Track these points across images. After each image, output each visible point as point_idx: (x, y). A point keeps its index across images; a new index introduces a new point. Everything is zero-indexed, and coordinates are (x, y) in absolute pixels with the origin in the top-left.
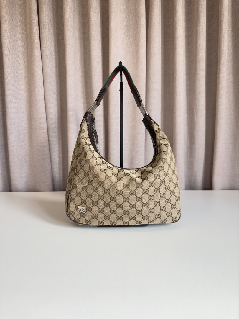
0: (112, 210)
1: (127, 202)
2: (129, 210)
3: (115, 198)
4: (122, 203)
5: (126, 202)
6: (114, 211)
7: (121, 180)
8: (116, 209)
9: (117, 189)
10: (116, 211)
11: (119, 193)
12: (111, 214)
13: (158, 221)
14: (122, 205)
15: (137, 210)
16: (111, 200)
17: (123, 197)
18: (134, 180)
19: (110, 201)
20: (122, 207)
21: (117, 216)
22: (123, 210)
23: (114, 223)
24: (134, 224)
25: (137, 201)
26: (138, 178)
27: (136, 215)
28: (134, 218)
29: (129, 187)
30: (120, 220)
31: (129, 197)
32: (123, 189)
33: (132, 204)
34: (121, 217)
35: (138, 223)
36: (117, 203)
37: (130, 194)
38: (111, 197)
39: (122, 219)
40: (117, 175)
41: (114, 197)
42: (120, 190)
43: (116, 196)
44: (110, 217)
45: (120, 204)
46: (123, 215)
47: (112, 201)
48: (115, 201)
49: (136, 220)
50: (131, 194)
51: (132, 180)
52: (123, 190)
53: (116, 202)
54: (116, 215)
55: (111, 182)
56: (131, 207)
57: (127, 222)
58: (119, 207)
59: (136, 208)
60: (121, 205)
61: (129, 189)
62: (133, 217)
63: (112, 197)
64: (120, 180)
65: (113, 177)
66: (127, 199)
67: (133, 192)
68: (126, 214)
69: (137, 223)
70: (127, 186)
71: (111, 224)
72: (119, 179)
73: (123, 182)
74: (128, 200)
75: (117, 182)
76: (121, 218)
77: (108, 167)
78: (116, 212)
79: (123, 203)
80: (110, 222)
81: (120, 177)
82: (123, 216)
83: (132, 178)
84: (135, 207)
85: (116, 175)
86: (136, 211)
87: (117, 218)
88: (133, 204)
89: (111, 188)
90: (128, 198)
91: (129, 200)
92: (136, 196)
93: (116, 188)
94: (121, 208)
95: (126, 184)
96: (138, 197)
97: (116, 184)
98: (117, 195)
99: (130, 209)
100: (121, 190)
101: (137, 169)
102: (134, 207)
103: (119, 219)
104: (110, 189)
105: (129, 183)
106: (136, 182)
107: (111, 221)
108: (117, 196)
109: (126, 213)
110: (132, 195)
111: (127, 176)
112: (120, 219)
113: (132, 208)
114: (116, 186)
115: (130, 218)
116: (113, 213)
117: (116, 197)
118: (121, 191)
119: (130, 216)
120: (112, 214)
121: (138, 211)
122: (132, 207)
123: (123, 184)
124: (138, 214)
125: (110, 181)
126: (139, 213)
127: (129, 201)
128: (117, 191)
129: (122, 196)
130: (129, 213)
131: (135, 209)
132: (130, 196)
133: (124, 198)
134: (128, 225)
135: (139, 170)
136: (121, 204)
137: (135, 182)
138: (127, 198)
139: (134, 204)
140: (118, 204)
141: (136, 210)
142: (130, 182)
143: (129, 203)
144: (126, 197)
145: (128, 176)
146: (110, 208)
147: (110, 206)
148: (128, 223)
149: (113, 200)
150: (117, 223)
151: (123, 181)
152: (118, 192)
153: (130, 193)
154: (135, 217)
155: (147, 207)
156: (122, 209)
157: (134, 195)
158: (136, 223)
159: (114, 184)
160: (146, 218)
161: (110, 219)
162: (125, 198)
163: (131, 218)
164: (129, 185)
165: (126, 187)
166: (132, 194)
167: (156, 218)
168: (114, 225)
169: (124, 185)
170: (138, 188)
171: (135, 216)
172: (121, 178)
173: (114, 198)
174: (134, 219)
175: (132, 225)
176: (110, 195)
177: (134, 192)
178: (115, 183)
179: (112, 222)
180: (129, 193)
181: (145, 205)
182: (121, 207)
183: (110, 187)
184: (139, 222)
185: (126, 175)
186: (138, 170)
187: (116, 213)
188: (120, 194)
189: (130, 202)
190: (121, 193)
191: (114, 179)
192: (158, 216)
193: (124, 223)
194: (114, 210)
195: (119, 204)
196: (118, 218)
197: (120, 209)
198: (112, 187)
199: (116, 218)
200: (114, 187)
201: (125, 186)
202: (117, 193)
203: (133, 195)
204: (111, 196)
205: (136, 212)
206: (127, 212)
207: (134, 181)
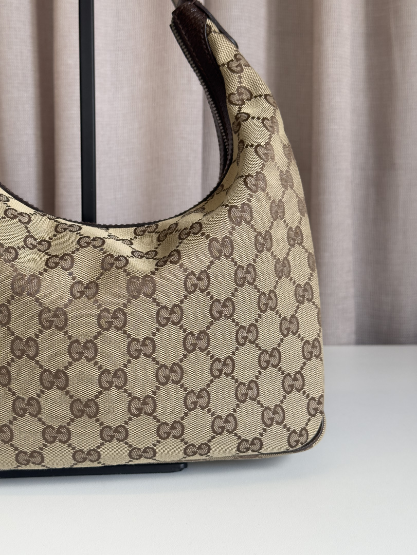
0: (19, 398)
1: (89, 360)
2: (97, 397)
3: (31, 343)
4: (66, 368)
5: (83, 360)
6: (29, 404)
7: (63, 263)
8: (39, 396)
9: (41, 304)
10: (38, 403)
11: (51, 322)
12: (15, 419)
13: (224, 447)
14: (65, 374)
15: (135, 398)
16: (14, 355)
17: (70, 338)
18: (118, 263)
19: (13, 360)
20: (67, 385)
21: (44, 423)
22: (71, 397)
23: (32, 455)
24: (124, 460)
25: (131, 356)
26: (142, 257)
27: (130, 419)
28: (118, 433)
29: (96, 293)
30: (57, 443)
31: (96, 337)
32: (70, 301)
33: (108, 371)
34: (63, 430)
35: (140, 456)
36: (41, 367)
37: (100, 327)
38: (13, 342)
39: (69, 439)
40: (46, 244)
41: (30, 339)
42: (53, 308)
43: (37, 336)
44: (11, 430)
45: (53, 370)
46: (72, 420)
47: (20, 357)
48: (33, 358)
49: (129, 440)
50: (105, 326)
51: (112, 264)
52: (66, 306)
53: (37, 362)
54: (40, 420)
55: (16, 270)
56: (106, 385)
57: (89, 453)
58: (52, 383)
59: (127, 387)
60: (61, 374)
61: (96, 301)
62: (116, 431)
63: (21, 340)
64: (57, 264)
65: (25, 254)
66: (85, 347)
67: (115, 316)
68: (85, 418)
69: (134, 454)
70: (88, 292)
71: (17, 461)
72: (53, 262)
73: (71, 274)
74: (92, 351)
75: (41, 274)
76: (60, 434)
77: (9, 213)
78: (40, 408)
79: (70, 364)
80: (13, 453)
81: (60, 254)
82: (69, 424)
83: (112, 256)
84: (125, 384)
85: (44, 245)
86: (130, 402)
87: (44, 433)
88: (113, 370)
89: (13, 298)
90: (91, 344)
91: (96, 350)
92: (129, 336)
93: (37, 300)
94: (58, 388)
95: (85, 282)
96: (138, 340)
97: (39, 281)
98: (41, 332)
99: (101, 393)
100: (58, 309)
101: (143, 225)
102: (119, 382)
103: (55, 438)
104: (9, 302)
105: (98, 278)
106: (128, 274)
107: (16, 449)
108: (41, 336)
109: (83, 412)
110: (107, 330)
111: (90, 248)
112: (60, 436)
113: (108, 389)
114: (37, 291)
115: (102, 432)
116: (25, 410)
117: (35, 341)
118: (60, 314)
119: (102, 424)
120: (22, 416)
121: (139, 399)
122: (111, 383)
123: (71, 282)
124: (137, 416)
125: (13, 266)
126: (140, 410)
127: (94, 358)
128: (41, 312)
129: (66, 333)
130: (98, 409)
131: (126, 391)
132: (99, 333)
133: (72, 343)
134: (95, 465)
135: (149, 229)
136: (58, 371)
137: (125, 271)
138: (88, 341)
139: (120, 369)
140: (45, 371)
141: (130, 395)
142: (102, 274)
143: (96, 363)
144: (83, 341)
145: (95, 247)
146: (10, 390)
147: (9, 383)
148: (95, 456)
149: (23, 352)
150: (45, 456)
151: (71, 267)
152: (47, 316)
153: (99, 320)
154: (126, 430)
155: (176, 383)
156: (67, 393)
157: (118, 329)
158: (130, 456)
159: (29, 281)
160: (174, 432)
161: (11, 439)
162: (77, 341)
163: (110, 434)
164: (97, 285)
165: (82, 293)
166: (110, 323)
167: (219, 431)
168: (31, 467)
169: (72, 287)
170: (137, 297)
171: (126, 423)
172: (62, 258)
173: (27, 344)
174: (121, 436)
175: (115, 464)
176: (9, 329)
177: (119, 314)
178: (33, 276)
179: (21, 452)
180: (94, 319)
181: (166, 372)
182: (62, 385)
183: (9, 293)
184: (145, 451)
185: (88, 244)
186: (144, 232)
187: (39, 412)
188: (57, 327)
189: (98, 359)
190: (59, 322)
191: (30, 261)
192: (227, 421)
193: (78, 457)
194: (31, 398)
195: (50, 372)
196: (47, 437)
197: (56, 393)
198: (20, 294)
199: (39, 435)
200: (30, 294)
201: (77, 289)
202: (41, 323)
203: (113, 329)
204: (13, 334)
205: (130, 405)
206: (87, 405)
207: (118, 268)
